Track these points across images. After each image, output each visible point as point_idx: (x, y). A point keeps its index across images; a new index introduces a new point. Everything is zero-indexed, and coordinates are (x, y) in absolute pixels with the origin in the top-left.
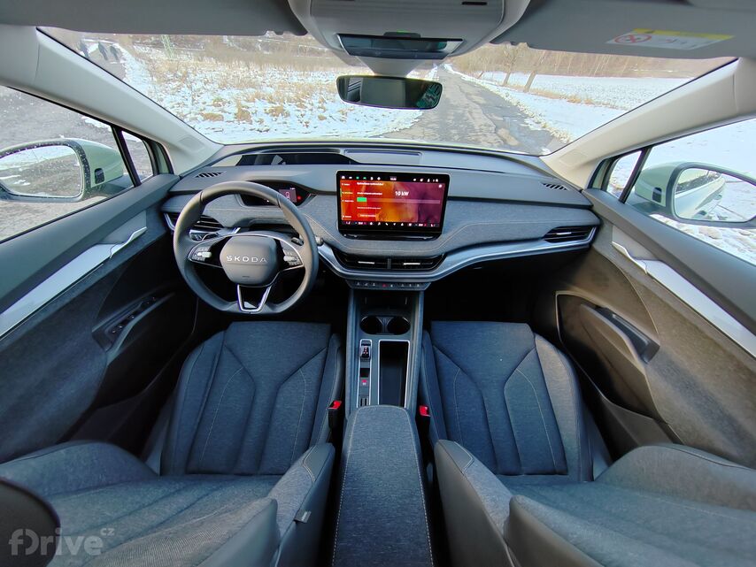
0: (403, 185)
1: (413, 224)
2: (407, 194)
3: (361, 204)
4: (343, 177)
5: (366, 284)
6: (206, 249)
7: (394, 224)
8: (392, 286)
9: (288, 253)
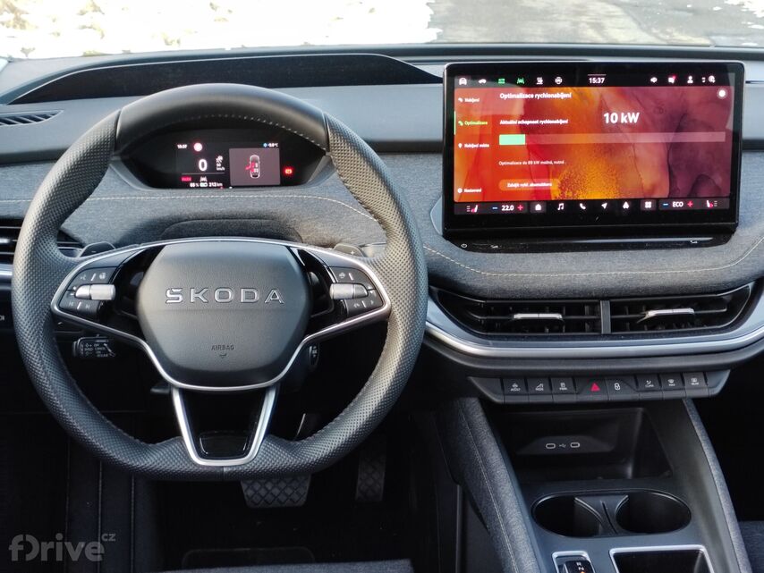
0: (623, 95)
1: (657, 201)
2: (634, 118)
3: (510, 152)
4: (463, 81)
5: (540, 388)
6: (103, 276)
7: (604, 206)
8: (617, 386)
9: (342, 275)
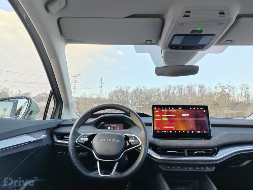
0: (185, 111)
2: (188, 115)
3: (165, 121)
4: (155, 108)
5: (174, 168)
6: (86, 137)
7: (184, 132)
8: (190, 168)
9: (132, 138)
